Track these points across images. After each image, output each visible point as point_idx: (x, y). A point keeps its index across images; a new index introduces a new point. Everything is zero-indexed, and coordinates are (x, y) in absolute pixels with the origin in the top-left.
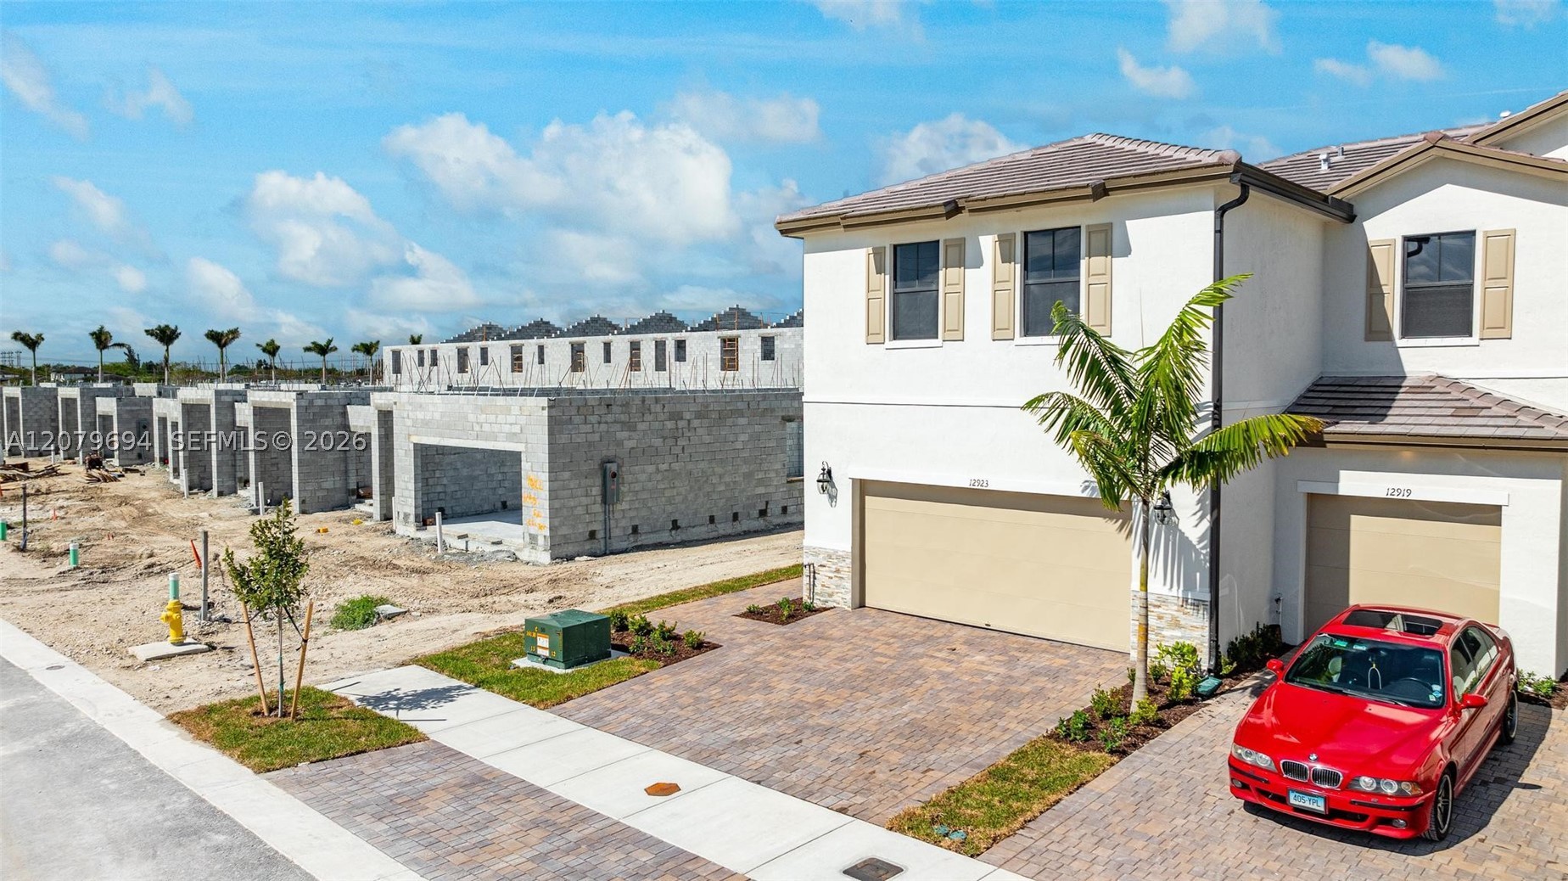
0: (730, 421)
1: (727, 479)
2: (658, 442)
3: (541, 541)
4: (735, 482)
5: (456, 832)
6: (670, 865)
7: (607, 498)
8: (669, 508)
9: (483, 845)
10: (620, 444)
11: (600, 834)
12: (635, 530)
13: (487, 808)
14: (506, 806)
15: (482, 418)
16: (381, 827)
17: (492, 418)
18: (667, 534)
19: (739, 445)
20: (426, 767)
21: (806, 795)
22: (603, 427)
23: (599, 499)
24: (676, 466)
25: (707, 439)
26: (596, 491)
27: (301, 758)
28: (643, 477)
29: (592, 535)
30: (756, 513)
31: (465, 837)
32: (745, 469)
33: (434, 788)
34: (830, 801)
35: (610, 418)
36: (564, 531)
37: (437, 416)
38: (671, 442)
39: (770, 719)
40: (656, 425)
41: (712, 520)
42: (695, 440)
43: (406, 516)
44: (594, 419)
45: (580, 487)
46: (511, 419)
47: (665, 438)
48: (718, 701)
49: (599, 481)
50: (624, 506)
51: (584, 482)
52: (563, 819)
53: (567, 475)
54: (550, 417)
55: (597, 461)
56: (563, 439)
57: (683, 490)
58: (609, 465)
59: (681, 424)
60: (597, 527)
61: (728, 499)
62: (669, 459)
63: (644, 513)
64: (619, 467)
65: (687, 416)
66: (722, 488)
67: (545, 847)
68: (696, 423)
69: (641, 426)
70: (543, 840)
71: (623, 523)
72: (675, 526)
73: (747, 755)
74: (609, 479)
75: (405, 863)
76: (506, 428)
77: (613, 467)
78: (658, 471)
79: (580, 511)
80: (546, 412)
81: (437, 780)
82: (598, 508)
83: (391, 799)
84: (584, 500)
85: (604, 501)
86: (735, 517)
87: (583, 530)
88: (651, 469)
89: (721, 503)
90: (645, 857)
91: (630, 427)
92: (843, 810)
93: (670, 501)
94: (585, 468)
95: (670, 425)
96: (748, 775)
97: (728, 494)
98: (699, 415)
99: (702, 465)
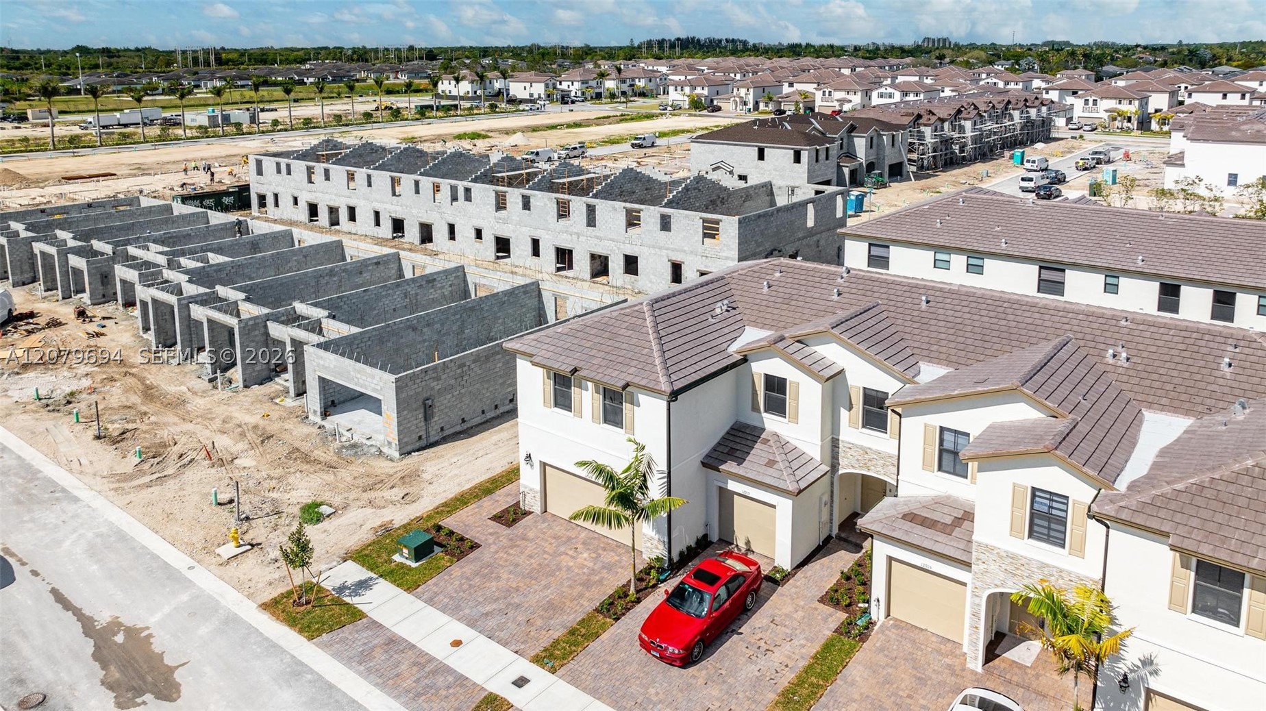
0: (491, 359)
1: (491, 389)
2: (452, 382)
3: (394, 445)
4: (495, 390)
5: (388, 669)
6: (458, 682)
7: (427, 418)
8: (460, 413)
9: (398, 675)
10: (433, 389)
11: (436, 668)
12: (442, 429)
13: (396, 656)
14: (403, 655)
15: (359, 376)
16: (362, 668)
17: (364, 378)
18: (459, 426)
19: (497, 370)
20: (370, 633)
21: (505, 644)
22: (424, 383)
23: (423, 419)
24: (463, 391)
25: (479, 372)
26: (421, 416)
27: (323, 631)
28: (446, 401)
29: (420, 438)
30: (507, 402)
31: (391, 672)
32: (501, 381)
33: (375, 647)
34: (513, 647)
35: (427, 378)
36: (406, 440)
37: (332, 366)
38: (460, 379)
39: (497, 599)
40: (451, 374)
41: (483, 412)
42: (472, 375)
43: (315, 412)
44: (418, 381)
45: (412, 416)
46: (375, 382)
47: (456, 379)
48: (478, 586)
49: (422, 410)
50: (436, 419)
51: (415, 413)
52: (423, 661)
53: (406, 412)
54: (396, 387)
55: (421, 400)
56: (403, 395)
57: (467, 402)
58: (427, 402)
59: (465, 369)
60: (422, 433)
61: (491, 399)
62: (459, 388)
63: (447, 419)
64: (433, 401)
65: (468, 364)
66: (488, 394)
67: (418, 676)
68: (473, 366)
69: (443, 377)
70: (418, 672)
71: (436, 427)
72: (463, 421)
73: (487, 622)
74: (428, 410)
75: (374, 685)
76: (373, 385)
77: (429, 402)
78: (453, 396)
79: (413, 428)
80: (394, 385)
81: (376, 642)
82: (422, 424)
83: (362, 652)
84: (415, 422)
85: (426, 419)
86: (496, 407)
87: (415, 437)
88: (450, 396)
89: (488, 402)
90: (451, 679)
91: (438, 379)
92: (516, 652)
93: (460, 409)
94: (415, 406)
95: (459, 371)
96: (486, 633)
97: (492, 397)
98: (475, 361)
99: (477, 386)
